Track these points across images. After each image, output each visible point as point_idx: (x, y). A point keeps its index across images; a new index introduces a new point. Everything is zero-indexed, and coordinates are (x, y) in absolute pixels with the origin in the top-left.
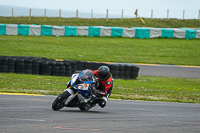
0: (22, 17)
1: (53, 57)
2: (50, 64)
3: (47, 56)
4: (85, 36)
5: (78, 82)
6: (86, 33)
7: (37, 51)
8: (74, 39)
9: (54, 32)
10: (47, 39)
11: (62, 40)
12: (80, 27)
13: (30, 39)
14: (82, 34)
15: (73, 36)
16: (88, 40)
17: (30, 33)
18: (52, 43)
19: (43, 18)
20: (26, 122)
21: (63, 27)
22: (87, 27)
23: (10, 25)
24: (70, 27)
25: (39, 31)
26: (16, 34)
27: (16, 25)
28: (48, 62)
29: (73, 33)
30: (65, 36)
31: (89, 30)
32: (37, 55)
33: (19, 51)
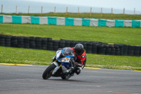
0: (85, 13)
1: (107, 42)
2: (104, 47)
3: (103, 41)
4: (129, 27)
5: (61, 57)
6: (130, 25)
7: (96, 37)
8: (121, 29)
9: (107, 24)
10: (103, 29)
11: (113, 29)
12: (126, 21)
13: (91, 29)
14: (128, 25)
15: (121, 27)
16: (132, 30)
17: (91, 25)
18: (107, 32)
19: (100, 14)
20: (88, 87)
21: (114, 21)
22: (131, 21)
23: (77, 19)
24: (119, 20)
25: (97, 23)
26: (81, 25)
27: (81, 19)
28: (103, 45)
29: (121, 24)
30: (115, 27)
31: (132, 23)
32: (95, 40)
33: (83, 37)
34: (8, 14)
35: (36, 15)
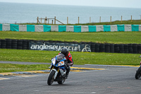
34: (84, 25)
35: (107, 24)
